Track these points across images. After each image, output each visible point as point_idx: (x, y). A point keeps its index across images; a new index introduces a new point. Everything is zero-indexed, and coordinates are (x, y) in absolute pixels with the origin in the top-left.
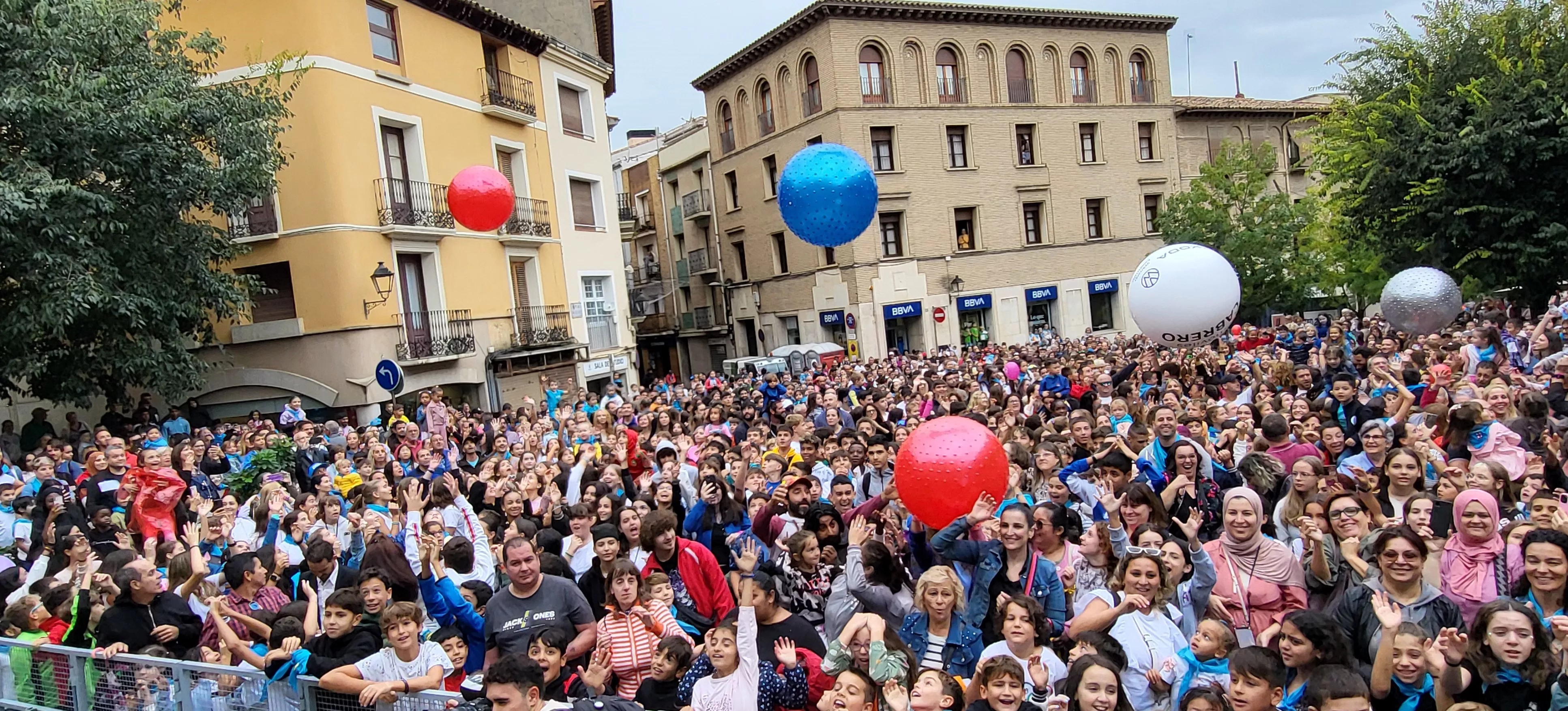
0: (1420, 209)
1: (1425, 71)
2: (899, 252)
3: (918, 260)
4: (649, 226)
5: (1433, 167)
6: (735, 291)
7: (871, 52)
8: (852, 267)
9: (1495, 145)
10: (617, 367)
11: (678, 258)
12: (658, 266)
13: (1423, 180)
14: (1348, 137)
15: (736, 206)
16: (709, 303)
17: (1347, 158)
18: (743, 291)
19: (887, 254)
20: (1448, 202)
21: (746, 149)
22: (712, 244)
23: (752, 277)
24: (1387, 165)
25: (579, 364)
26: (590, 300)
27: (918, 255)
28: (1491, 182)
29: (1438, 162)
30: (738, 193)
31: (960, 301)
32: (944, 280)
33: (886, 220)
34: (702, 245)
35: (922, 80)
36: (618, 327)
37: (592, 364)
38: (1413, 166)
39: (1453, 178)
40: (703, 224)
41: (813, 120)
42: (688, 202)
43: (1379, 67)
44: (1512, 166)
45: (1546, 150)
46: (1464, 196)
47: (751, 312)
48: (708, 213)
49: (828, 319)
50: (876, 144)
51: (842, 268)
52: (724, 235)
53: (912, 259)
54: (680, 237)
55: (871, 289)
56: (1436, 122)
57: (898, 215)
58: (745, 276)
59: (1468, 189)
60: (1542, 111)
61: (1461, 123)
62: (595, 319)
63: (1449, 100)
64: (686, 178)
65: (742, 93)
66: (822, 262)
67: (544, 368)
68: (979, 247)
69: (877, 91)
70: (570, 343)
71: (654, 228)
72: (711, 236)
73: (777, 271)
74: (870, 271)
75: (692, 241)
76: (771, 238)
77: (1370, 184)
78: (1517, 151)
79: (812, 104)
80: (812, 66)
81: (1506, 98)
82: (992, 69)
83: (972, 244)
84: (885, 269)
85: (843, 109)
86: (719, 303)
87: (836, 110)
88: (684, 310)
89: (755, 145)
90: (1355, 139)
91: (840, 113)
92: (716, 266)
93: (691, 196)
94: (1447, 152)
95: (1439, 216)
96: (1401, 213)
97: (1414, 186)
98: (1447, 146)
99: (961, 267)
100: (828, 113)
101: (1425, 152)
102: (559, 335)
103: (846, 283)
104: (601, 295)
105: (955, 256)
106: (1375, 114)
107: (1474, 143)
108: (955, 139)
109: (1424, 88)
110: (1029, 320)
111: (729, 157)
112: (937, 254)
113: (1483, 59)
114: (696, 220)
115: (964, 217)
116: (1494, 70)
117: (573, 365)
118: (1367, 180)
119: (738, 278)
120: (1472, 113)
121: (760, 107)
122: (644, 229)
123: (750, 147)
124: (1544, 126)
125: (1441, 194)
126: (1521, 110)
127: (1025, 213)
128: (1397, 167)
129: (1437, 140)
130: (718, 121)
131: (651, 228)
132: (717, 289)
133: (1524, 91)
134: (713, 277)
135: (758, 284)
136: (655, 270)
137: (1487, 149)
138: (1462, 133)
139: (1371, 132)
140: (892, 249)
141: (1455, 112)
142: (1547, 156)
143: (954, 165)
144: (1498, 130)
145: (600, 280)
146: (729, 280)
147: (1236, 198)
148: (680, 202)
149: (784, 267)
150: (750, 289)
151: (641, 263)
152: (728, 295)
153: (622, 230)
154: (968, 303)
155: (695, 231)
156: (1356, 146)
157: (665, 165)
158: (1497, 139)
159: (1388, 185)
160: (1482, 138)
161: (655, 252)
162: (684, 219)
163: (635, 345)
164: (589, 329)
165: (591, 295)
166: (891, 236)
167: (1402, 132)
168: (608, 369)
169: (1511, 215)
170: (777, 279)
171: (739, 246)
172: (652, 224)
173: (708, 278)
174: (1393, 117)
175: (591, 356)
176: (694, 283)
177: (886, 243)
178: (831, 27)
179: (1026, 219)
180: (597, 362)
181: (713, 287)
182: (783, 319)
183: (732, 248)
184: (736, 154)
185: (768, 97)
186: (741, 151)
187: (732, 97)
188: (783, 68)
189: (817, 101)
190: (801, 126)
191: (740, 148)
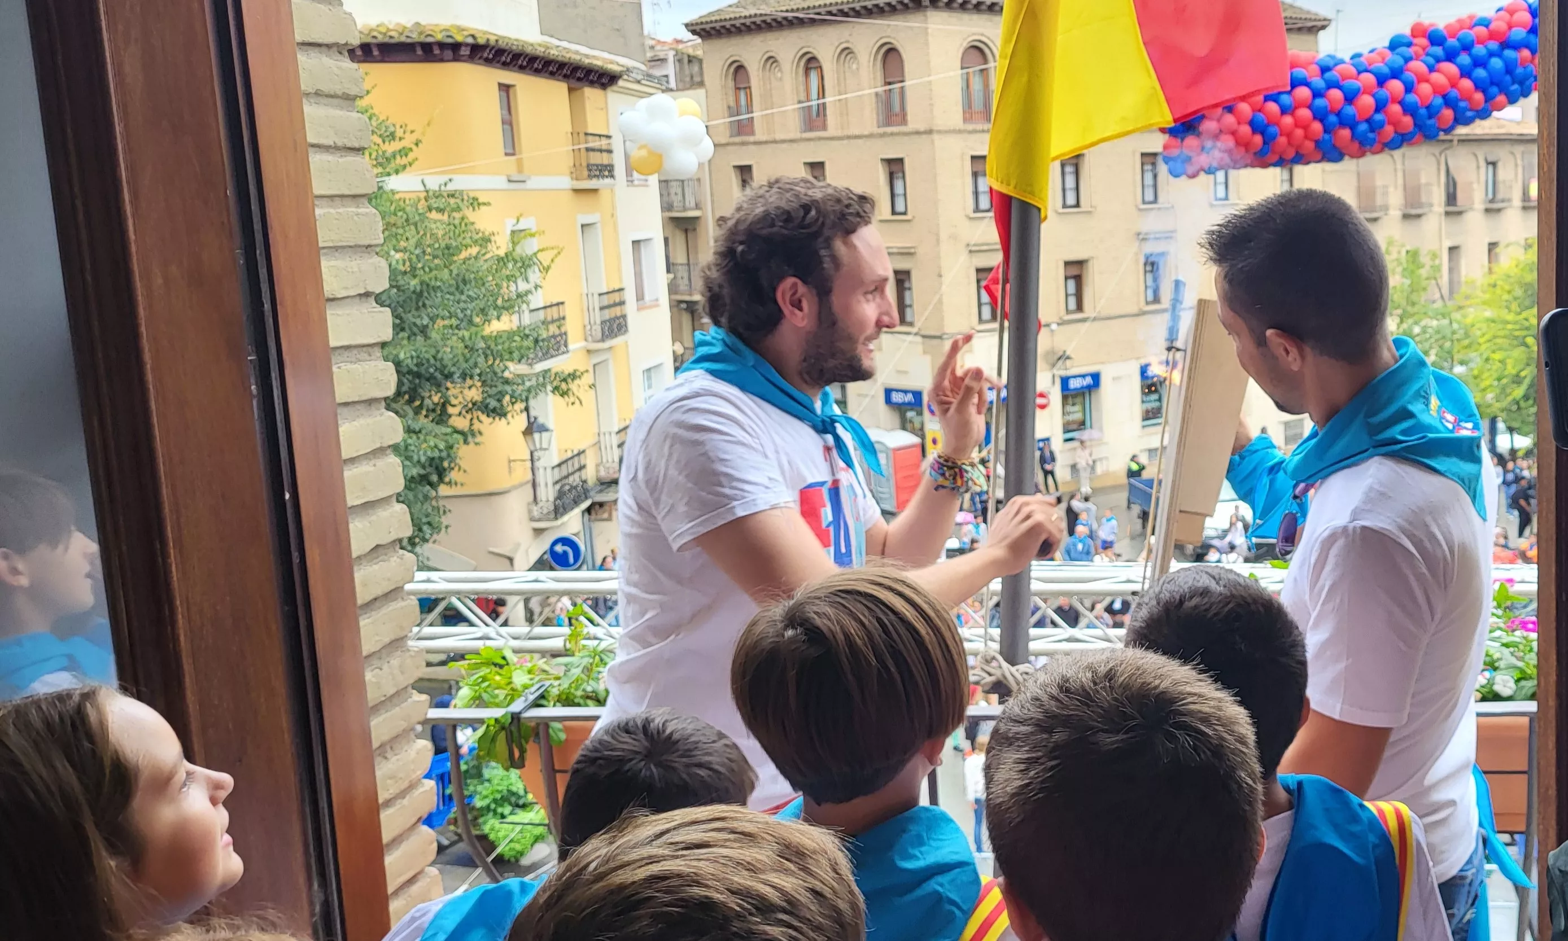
7: (975, 53)
19: (980, 320)
21: (775, 142)
31: (1065, 381)
32: (1047, 355)
33: (982, 278)
40: (684, 224)
41: (892, 134)
49: (897, 398)
50: (975, 175)
51: (922, 337)
65: (771, 60)
68: (1089, 310)
79: (890, 115)
80: (894, 61)
83: (1081, 308)
85: (939, 132)
87: (930, 132)
89: (792, 141)
91: (936, 137)
99: (1067, 338)
100: (918, 133)
103: (928, 357)
105: (1061, 323)
110: (1143, 402)
111: (743, 144)
114: (674, 220)
115: (1074, 271)
121: (802, 88)
123: (783, 141)
127: (1145, 266)
130: (724, 87)
140: (986, 313)
143: (1065, 205)
154: (1074, 384)
177: (980, 305)
178: (930, 20)
184: (755, 143)
185: (814, 76)
186: (766, 142)
187: (752, 61)
188: (847, 52)
189: (897, 108)
190: (871, 136)
191: (764, 138)
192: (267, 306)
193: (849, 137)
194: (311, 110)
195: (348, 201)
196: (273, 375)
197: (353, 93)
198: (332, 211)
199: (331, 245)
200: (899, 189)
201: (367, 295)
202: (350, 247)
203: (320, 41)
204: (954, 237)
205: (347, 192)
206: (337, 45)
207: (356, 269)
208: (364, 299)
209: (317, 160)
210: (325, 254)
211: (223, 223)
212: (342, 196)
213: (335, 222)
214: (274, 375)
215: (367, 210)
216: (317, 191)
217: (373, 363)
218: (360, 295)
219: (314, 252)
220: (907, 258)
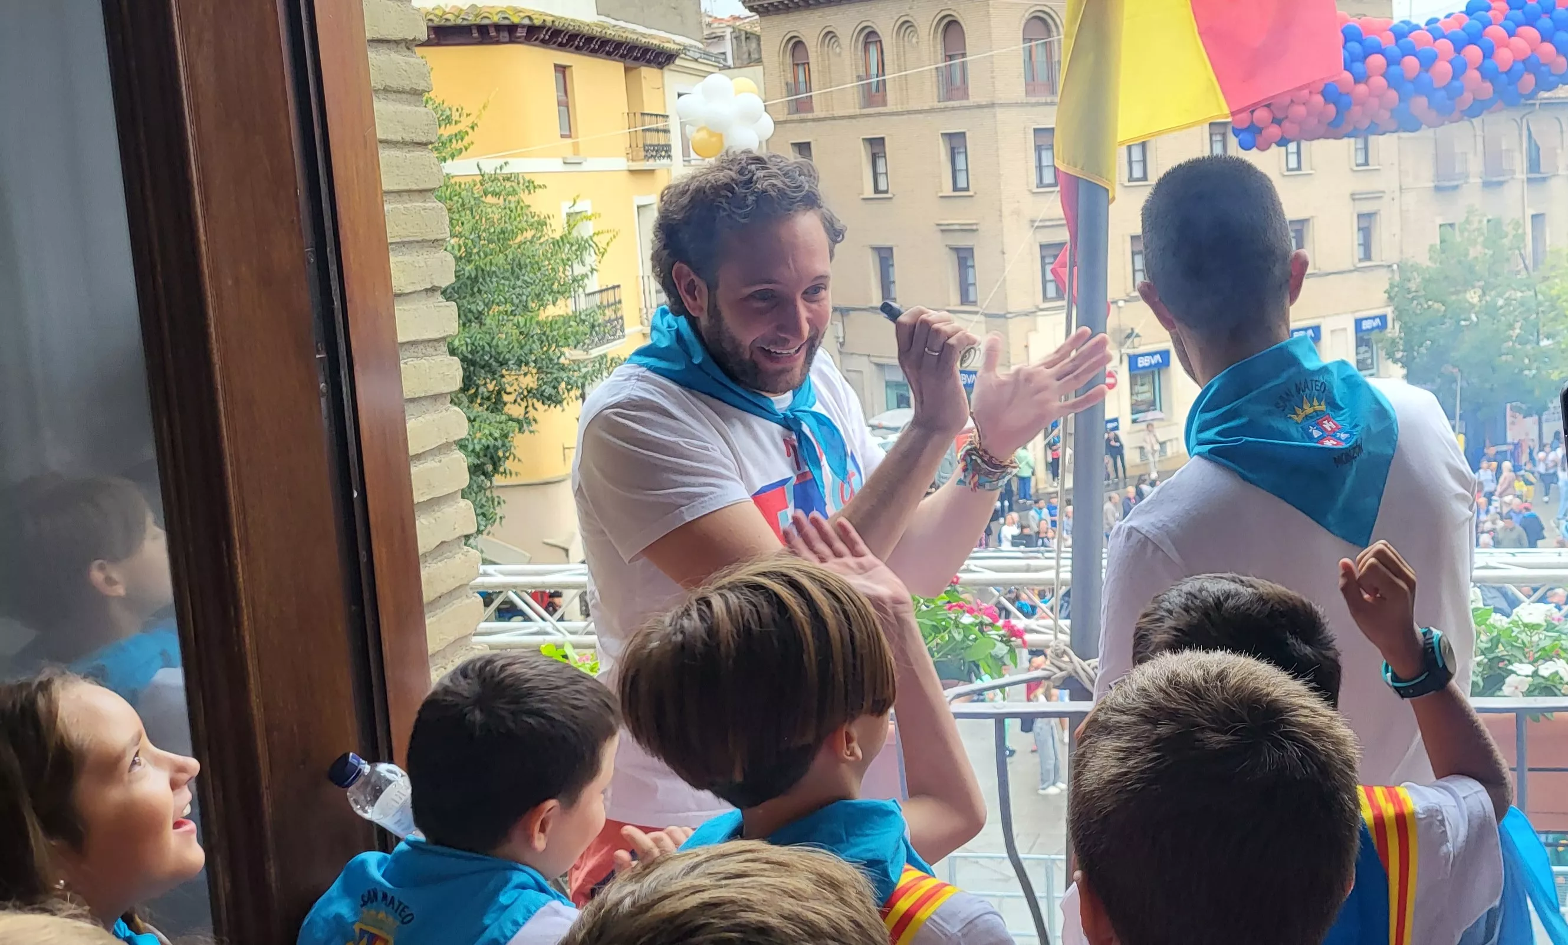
7: (1038, 24)
8: (1004, 316)
19: (1047, 298)
21: (834, 118)
31: (1133, 360)
32: (1114, 333)
33: (1047, 254)
41: (953, 108)
50: (1039, 149)
51: (986, 315)
55: (1026, 346)
57: (1062, 246)
65: (830, 35)
74: (1026, 319)
76: (869, 252)
80: (955, 32)
84: (1045, 320)
85: (1002, 105)
87: (992, 105)
89: (850, 117)
91: (998, 111)
100: (980, 107)
105: (1130, 300)
111: (802, 121)
121: (861, 63)
123: (843, 117)
130: (783, 64)
140: (1053, 291)
143: (1132, 178)
154: (1143, 362)
166: (1051, 275)
177: (1044, 282)
182: (880, 366)
184: (814, 120)
185: (873, 50)
186: (824, 119)
187: (811, 37)
188: (906, 26)
189: (958, 81)
190: (932, 110)
191: (822, 115)
192: (337, 304)
193: (909, 112)
194: (381, 107)
195: (416, 196)
196: (342, 373)
197: (420, 88)
198: (400, 206)
199: (398, 240)
200: (961, 164)
201: (433, 289)
202: (418, 242)
203: (389, 37)
204: (1017, 213)
205: (414, 187)
206: (405, 41)
207: (423, 264)
208: (430, 294)
209: (385, 155)
210: (393, 250)
211: (293, 221)
212: (410, 191)
213: (402, 217)
214: (344, 372)
215: (434, 205)
216: (385, 187)
217: (439, 358)
218: (427, 290)
219: (383, 248)
220: (969, 235)
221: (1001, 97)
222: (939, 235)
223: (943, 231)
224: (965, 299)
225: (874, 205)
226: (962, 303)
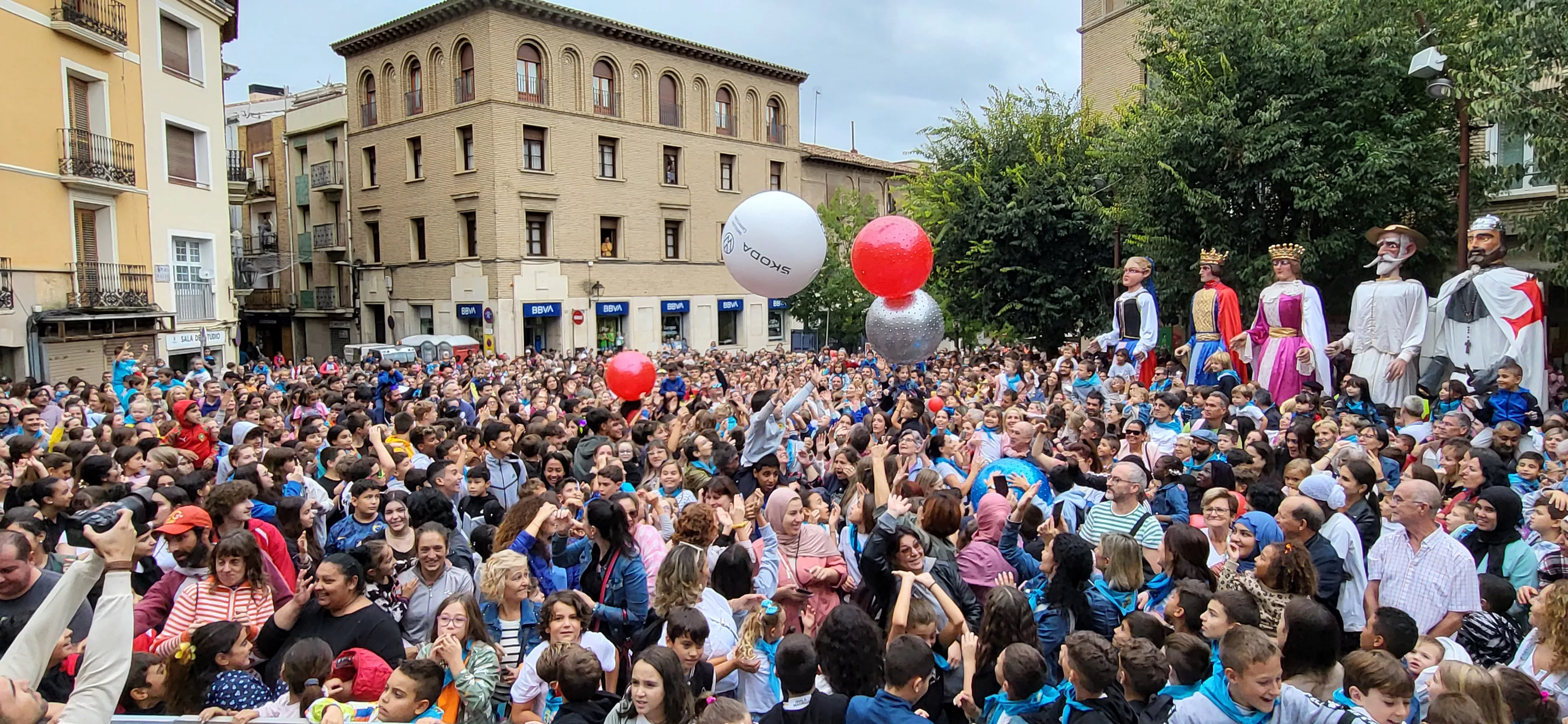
0: (976, 264)
1: (986, 153)
2: (543, 252)
3: (562, 262)
4: (267, 192)
5: (987, 231)
6: (365, 274)
7: (530, 50)
8: (494, 261)
9: (1030, 219)
10: (209, 342)
11: (300, 230)
12: (276, 237)
13: (980, 240)
14: (929, 198)
15: (373, 183)
16: (334, 283)
17: (927, 214)
18: (373, 273)
19: (531, 252)
20: (996, 260)
21: (389, 126)
22: (342, 220)
23: (385, 259)
24: (955, 224)
25: (160, 335)
26: (182, 264)
27: (561, 258)
28: (1026, 248)
29: (991, 228)
30: (376, 171)
31: (599, 306)
32: (585, 284)
33: (532, 219)
34: (331, 220)
35: (579, 88)
36: (217, 298)
37: (178, 336)
38: (974, 228)
39: (1001, 242)
40: (333, 198)
42: (317, 172)
43: (955, 143)
44: (1039, 238)
45: (1063, 228)
46: (1007, 258)
47: (381, 297)
48: (340, 187)
49: (465, 311)
50: (528, 142)
51: (483, 262)
52: (357, 212)
53: (556, 260)
54: (305, 209)
55: (512, 286)
56: (991, 195)
57: (545, 215)
58: (377, 258)
59: (1009, 252)
60: (1061, 197)
61: (1008, 199)
62: (187, 286)
63: (1001, 179)
64: (318, 148)
65: (389, 66)
66: (464, 253)
67: (111, 336)
68: (620, 256)
69: (533, 90)
70: (152, 310)
71: (274, 195)
72: (342, 211)
73: (414, 257)
74: (513, 267)
75: (319, 214)
76: (410, 222)
77: (943, 239)
78: (1044, 226)
79: (465, 93)
80: (467, 55)
81: (1039, 184)
82: (646, 89)
83: (614, 253)
84: (529, 269)
85: (496, 102)
86: (345, 284)
87: (490, 102)
88: (303, 287)
89: (399, 124)
90: (934, 200)
91: (494, 106)
92: (345, 244)
93: (321, 167)
94: (997, 220)
95: (989, 271)
96: (963, 265)
97: (973, 245)
98: (998, 216)
99: (602, 273)
100: (482, 103)
101: (982, 218)
102: (133, 298)
103: (486, 277)
104: (198, 260)
105: (597, 262)
106: (949, 181)
107: (1016, 215)
108: (606, 150)
109: (984, 167)
110: (663, 330)
111: (369, 131)
112: (580, 258)
113: (1026, 150)
115: (608, 226)
116: (1032, 160)
117: (153, 335)
118: (941, 235)
119: (370, 259)
120: (1015, 191)
121: (408, 85)
122: (261, 194)
123: (394, 125)
124: (1062, 209)
125: (991, 254)
126: (1048, 194)
127: (666, 229)
128: (963, 227)
129: (991, 210)
130: (360, 91)
131: (269, 194)
132: (345, 268)
133: (1051, 180)
134: (341, 255)
135: (392, 269)
136: (271, 240)
137: (1024, 222)
138: (1008, 206)
139: (945, 196)
140: (537, 248)
141: (1004, 189)
142: (1063, 233)
143: (603, 175)
144: (1032, 208)
145: (197, 243)
146: (359, 261)
147: (844, 238)
148: (308, 171)
149: (422, 254)
150: (382, 273)
151: (255, 232)
152: (357, 275)
153: (231, 191)
154: (607, 309)
155: (323, 204)
156: (935, 205)
157: (292, 129)
158: (1030, 214)
159: (955, 241)
160: (1021, 212)
161: (273, 221)
162: (311, 190)
163: (236, 319)
164: (178, 297)
165: (184, 259)
166: (536, 235)
167: (968, 199)
168: (198, 344)
169: (1037, 277)
170: (413, 265)
171: (374, 227)
172: (271, 190)
173: (334, 256)
174: (962, 186)
175: (177, 327)
176: (317, 259)
178: (491, 17)
179: (667, 235)
180: (184, 335)
181: (340, 267)
182: (416, 307)
183: (364, 227)
184: (377, 129)
186: (384, 128)
187: (377, 69)
188: (436, 51)
191: (383, 124)
193: (437, 115)
200: (471, 151)
204: (508, 186)
220: (474, 202)
221: (496, 97)
222: (453, 204)
223: (456, 200)
224: (472, 251)
225: (413, 187)
226: (470, 255)
